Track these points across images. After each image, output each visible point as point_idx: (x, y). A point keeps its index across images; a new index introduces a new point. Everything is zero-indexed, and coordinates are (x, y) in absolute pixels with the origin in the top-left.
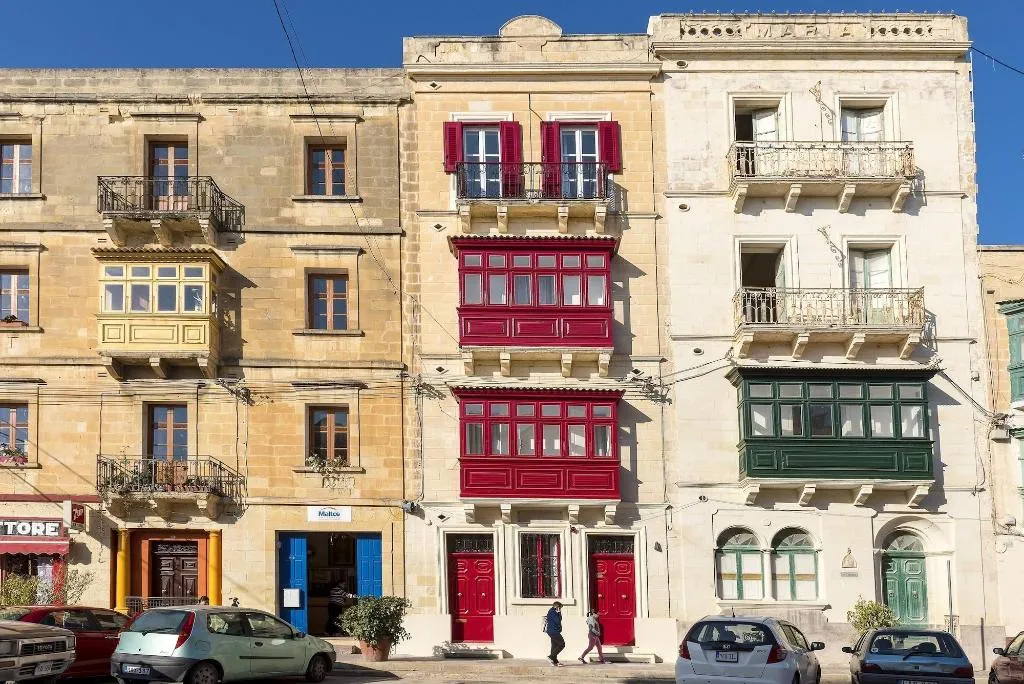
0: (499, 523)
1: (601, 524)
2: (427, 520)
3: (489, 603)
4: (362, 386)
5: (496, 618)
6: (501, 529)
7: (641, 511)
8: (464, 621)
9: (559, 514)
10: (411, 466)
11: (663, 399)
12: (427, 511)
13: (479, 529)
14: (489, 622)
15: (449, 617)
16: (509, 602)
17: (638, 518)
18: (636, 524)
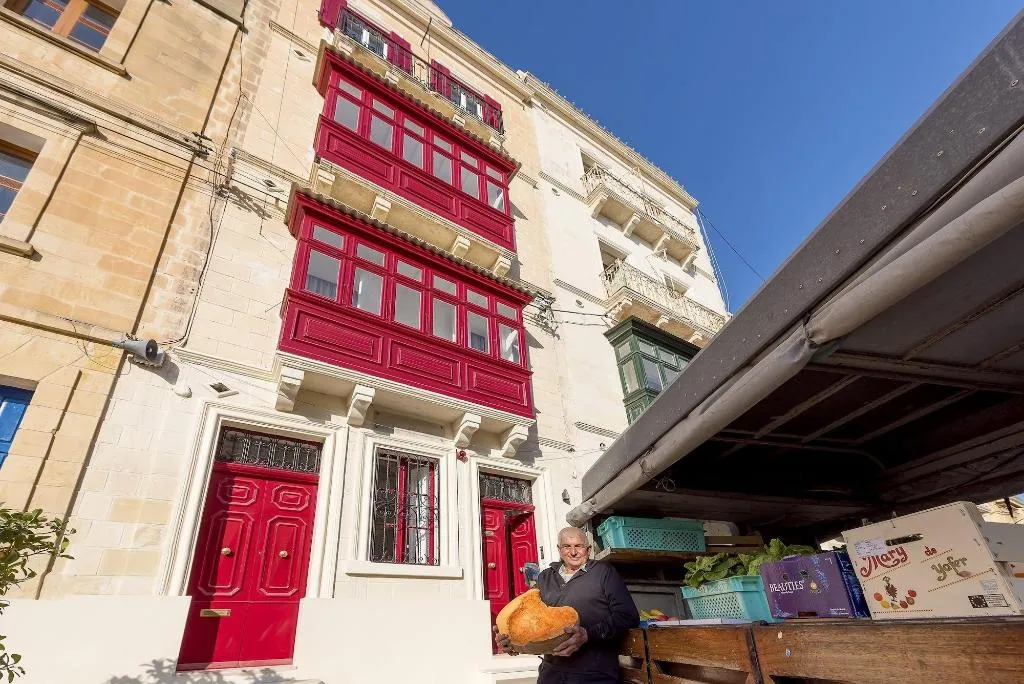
0: (339, 420)
1: (496, 453)
2: (181, 386)
3: (293, 573)
4: (92, 129)
5: (305, 604)
6: (342, 434)
7: (542, 447)
8: (224, 612)
9: (441, 427)
10: (170, 287)
11: (553, 332)
12: (185, 370)
13: (299, 424)
14: (287, 613)
15: (187, 601)
16: (343, 568)
17: (540, 454)
18: (538, 462)
